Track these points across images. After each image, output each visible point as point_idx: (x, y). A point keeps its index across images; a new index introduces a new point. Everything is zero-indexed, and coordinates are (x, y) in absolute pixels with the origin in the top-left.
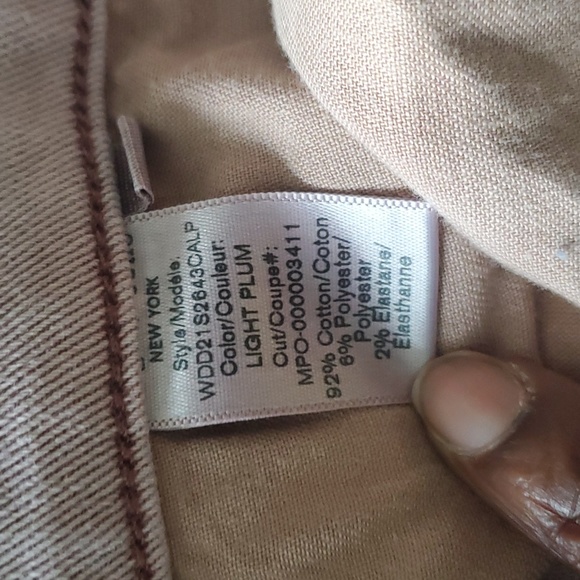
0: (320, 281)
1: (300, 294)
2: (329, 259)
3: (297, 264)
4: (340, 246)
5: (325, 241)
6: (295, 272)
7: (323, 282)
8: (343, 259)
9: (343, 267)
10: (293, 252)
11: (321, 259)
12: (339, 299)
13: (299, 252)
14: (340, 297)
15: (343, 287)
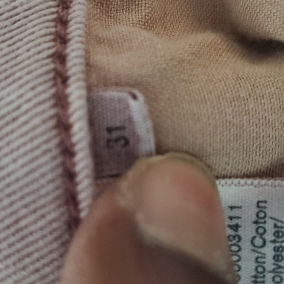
0: (257, 255)
1: (238, 263)
2: (266, 236)
3: (237, 239)
4: (276, 226)
5: (263, 221)
6: (235, 245)
7: (260, 255)
8: (278, 237)
9: (278, 244)
10: (235, 228)
11: (258, 236)
12: (273, 271)
13: (240, 229)
14: (274, 269)
15: (277, 260)
